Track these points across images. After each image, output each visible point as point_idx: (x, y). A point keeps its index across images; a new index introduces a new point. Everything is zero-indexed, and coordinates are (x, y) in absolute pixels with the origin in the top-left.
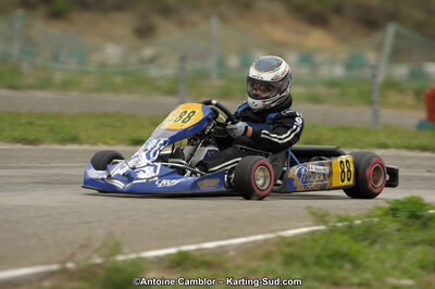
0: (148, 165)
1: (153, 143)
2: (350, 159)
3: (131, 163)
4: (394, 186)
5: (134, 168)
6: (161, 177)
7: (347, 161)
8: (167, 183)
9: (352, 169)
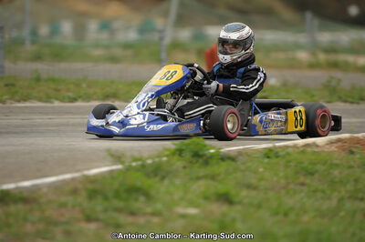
0: (138, 113)
1: (143, 96)
2: (302, 109)
3: (125, 113)
4: (338, 130)
5: (127, 116)
6: (149, 123)
7: (300, 111)
8: (154, 127)
9: (304, 117)
